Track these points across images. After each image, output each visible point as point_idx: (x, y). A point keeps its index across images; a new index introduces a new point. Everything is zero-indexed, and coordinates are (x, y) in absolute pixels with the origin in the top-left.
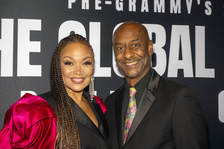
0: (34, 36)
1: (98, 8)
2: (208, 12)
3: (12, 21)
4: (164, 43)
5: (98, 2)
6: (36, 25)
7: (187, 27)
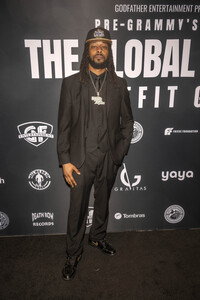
0: (74, 51)
1: (115, 29)
2: (195, 29)
3: (59, 41)
4: (160, 53)
5: (115, 25)
6: (75, 43)
7: (178, 41)
